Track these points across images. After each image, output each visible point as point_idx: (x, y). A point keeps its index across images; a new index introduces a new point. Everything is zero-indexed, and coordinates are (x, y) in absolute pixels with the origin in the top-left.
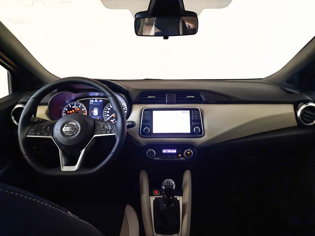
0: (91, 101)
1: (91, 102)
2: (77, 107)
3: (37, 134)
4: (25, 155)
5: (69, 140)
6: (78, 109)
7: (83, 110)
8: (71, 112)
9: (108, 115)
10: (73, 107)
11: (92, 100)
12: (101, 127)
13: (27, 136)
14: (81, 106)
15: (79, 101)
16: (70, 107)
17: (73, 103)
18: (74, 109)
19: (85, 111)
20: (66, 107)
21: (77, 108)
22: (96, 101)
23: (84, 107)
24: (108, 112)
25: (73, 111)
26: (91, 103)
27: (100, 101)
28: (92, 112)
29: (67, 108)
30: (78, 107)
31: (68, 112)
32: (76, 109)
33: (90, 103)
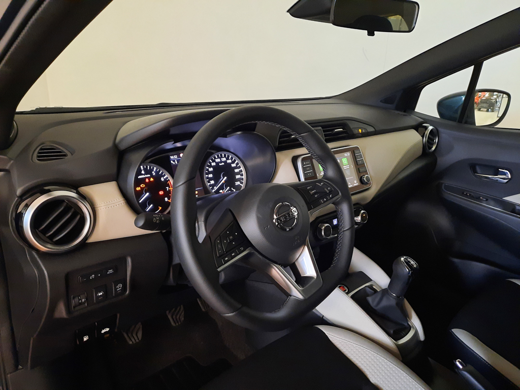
0: (172, 157)
1: (174, 161)
2: (149, 175)
6: (152, 179)
7: (162, 179)
8: (139, 188)
9: (213, 182)
10: (140, 177)
11: (173, 155)
12: (312, 192)
13: (219, 270)
14: (157, 173)
18: (143, 181)
21: (149, 178)
23: (163, 173)
24: (211, 176)
25: (143, 186)
30: (152, 176)
32: (147, 180)
33: (172, 162)
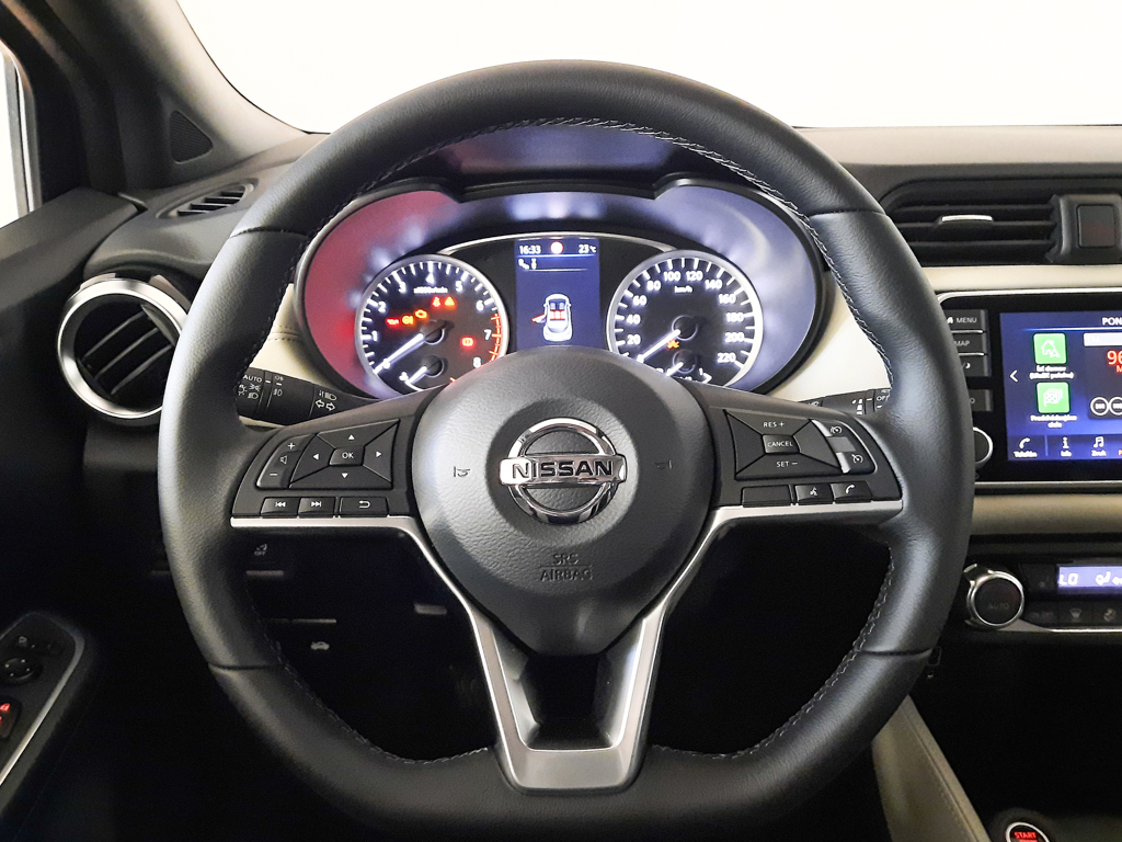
0: (524, 250)
1: (528, 261)
2: (444, 290)
3: (304, 505)
4: (229, 668)
5: (560, 554)
6: (450, 302)
7: (480, 306)
8: (408, 320)
9: (634, 340)
10: (419, 290)
11: (529, 243)
12: (770, 445)
13: (236, 523)
14: (469, 287)
15: (455, 255)
16: (403, 288)
17: (417, 266)
18: (425, 302)
19: (496, 318)
20: (378, 290)
21: (442, 298)
22: (557, 249)
23: (484, 289)
24: (634, 320)
25: (422, 314)
26: (526, 267)
27: (584, 250)
28: (538, 320)
29: (382, 297)
30: (452, 292)
31: (392, 322)
32: (436, 303)
33: (521, 262)
